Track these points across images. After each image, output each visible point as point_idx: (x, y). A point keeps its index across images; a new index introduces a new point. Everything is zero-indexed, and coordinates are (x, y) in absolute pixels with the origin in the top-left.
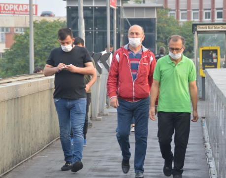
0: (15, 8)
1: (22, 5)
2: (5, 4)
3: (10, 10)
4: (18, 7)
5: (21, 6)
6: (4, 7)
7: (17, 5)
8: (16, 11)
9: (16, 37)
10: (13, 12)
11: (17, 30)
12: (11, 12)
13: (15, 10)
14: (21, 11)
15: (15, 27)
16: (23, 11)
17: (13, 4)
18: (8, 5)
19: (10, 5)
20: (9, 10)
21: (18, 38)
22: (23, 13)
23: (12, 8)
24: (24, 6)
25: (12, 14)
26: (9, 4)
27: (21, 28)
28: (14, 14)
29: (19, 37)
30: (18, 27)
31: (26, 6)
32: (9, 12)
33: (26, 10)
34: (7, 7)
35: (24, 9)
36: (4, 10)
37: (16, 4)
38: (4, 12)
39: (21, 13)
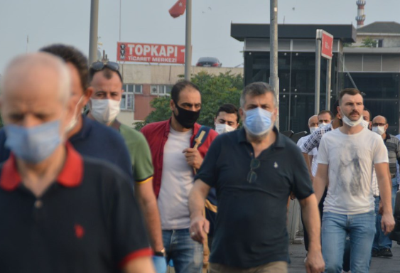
0: (154, 51)
1: (166, 46)
2: (136, 44)
3: (145, 54)
4: (158, 50)
5: (163, 48)
6: (134, 49)
7: (156, 47)
8: (155, 56)
9: (155, 102)
10: (149, 58)
11: (155, 90)
12: (145, 59)
13: (152, 54)
14: (163, 56)
15: (152, 85)
16: (167, 57)
17: (150, 45)
18: (141, 47)
19: (145, 47)
20: (142, 56)
21: (158, 103)
22: (166, 60)
23: (148, 51)
24: (169, 48)
25: (147, 61)
26: (143, 45)
27: (162, 86)
28: (151, 61)
29: (161, 101)
30: (156, 85)
31: (172, 48)
32: (142, 59)
33: (172, 56)
34: (139, 50)
35: (169, 52)
36: (134, 54)
37: (155, 45)
38: (133, 58)
39: (163, 60)
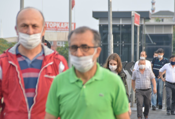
0: (58, 25)
1: (64, 23)
2: (50, 22)
3: (54, 27)
4: (60, 25)
5: (62, 24)
6: (49, 25)
7: (59, 24)
8: (59, 28)
10: (56, 29)
11: (59, 44)
13: (57, 27)
14: (62, 28)
15: (58, 41)
16: (64, 28)
17: (56, 23)
19: (54, 23)
20: (53, 28)
21: (59, 50)
22: (64, 29)
23: (55, 25)
24: (65, 24)
25: (55, 30)
26: (53, 23)
27: (62, 42)
28: (57, 30)
29: (61, 49)
30: (59, 41)
31: (67, 24)
33: (67, 28)
34: (51, 25)
35: (65, 26)
36: (49, 27)
37: (58, 23)
38: (49, 29)
39: (62, 29)
